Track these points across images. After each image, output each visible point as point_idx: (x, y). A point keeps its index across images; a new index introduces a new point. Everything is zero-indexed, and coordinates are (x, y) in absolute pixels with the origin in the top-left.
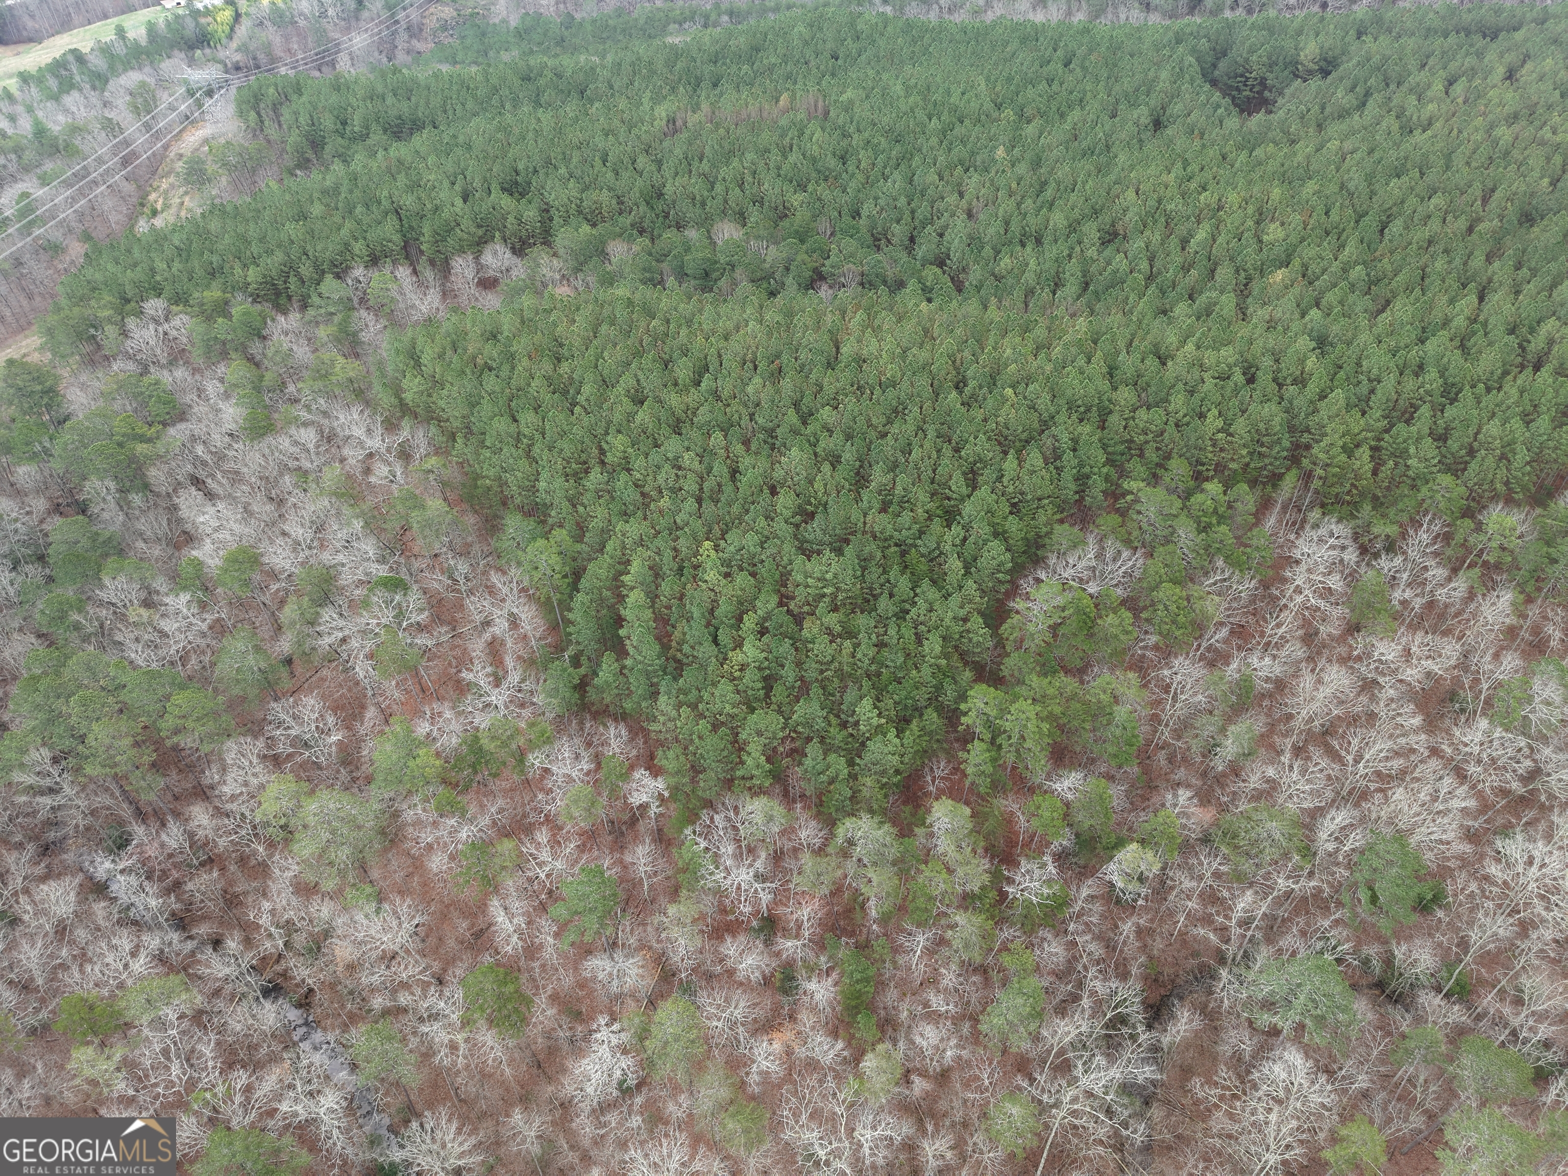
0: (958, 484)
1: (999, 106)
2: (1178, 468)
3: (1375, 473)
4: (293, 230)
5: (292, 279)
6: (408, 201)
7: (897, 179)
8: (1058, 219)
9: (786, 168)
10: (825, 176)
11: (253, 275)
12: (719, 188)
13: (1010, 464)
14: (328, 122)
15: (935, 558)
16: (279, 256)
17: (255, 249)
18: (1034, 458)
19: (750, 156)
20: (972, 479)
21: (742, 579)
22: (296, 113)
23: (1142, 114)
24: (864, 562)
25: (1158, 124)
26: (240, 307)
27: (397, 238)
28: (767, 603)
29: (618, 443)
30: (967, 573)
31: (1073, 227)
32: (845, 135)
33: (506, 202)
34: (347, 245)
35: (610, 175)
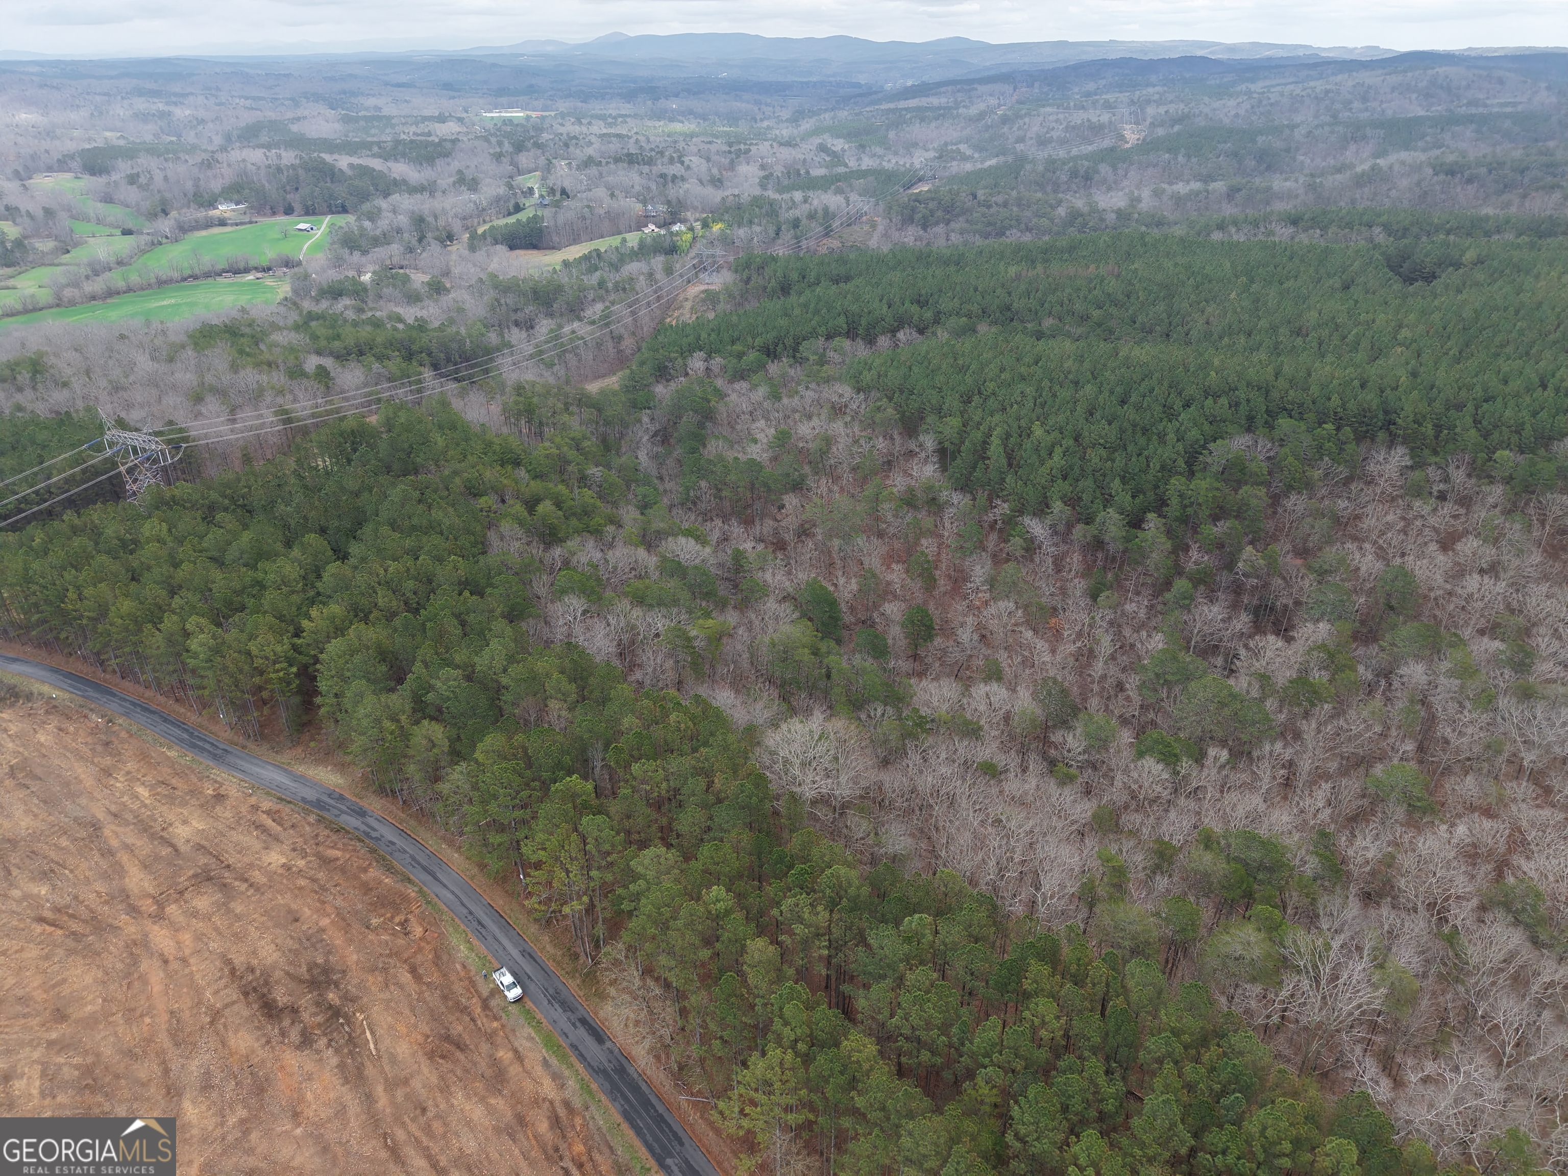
0: (1178, 405)
1: (1237, 277)
2: (1311, 416)
3: (1437, 437)
4: (783, 322)
5: (781, 346)
6: (854, 308)
7: (1161, 307)
8: (1263, 323)
9: (1090, 297)
10: (1115, 303)
11: (759, 341)
12: (1046, 305)
13: (1210, 401)
14: (795, 276)
15: (1162, 437)
16: (774, 334)
17: (760, 329)
18: (1224, 401)
19: (1068, 290)
20: (1187, 405)
21: (1056, 434)
22: (775, 271)
23: (1336, 282)
24: (1122, 431)
25: (1346, 287)
26: (752, 356)
27: (845, 326)
28: (1069, 442)
29: (991, 385)
30: (1178, 440)
31: (1274, 329)
32: (1130, 283)
33: (915, 308)
34: (814, 329)
35: (979, 298)
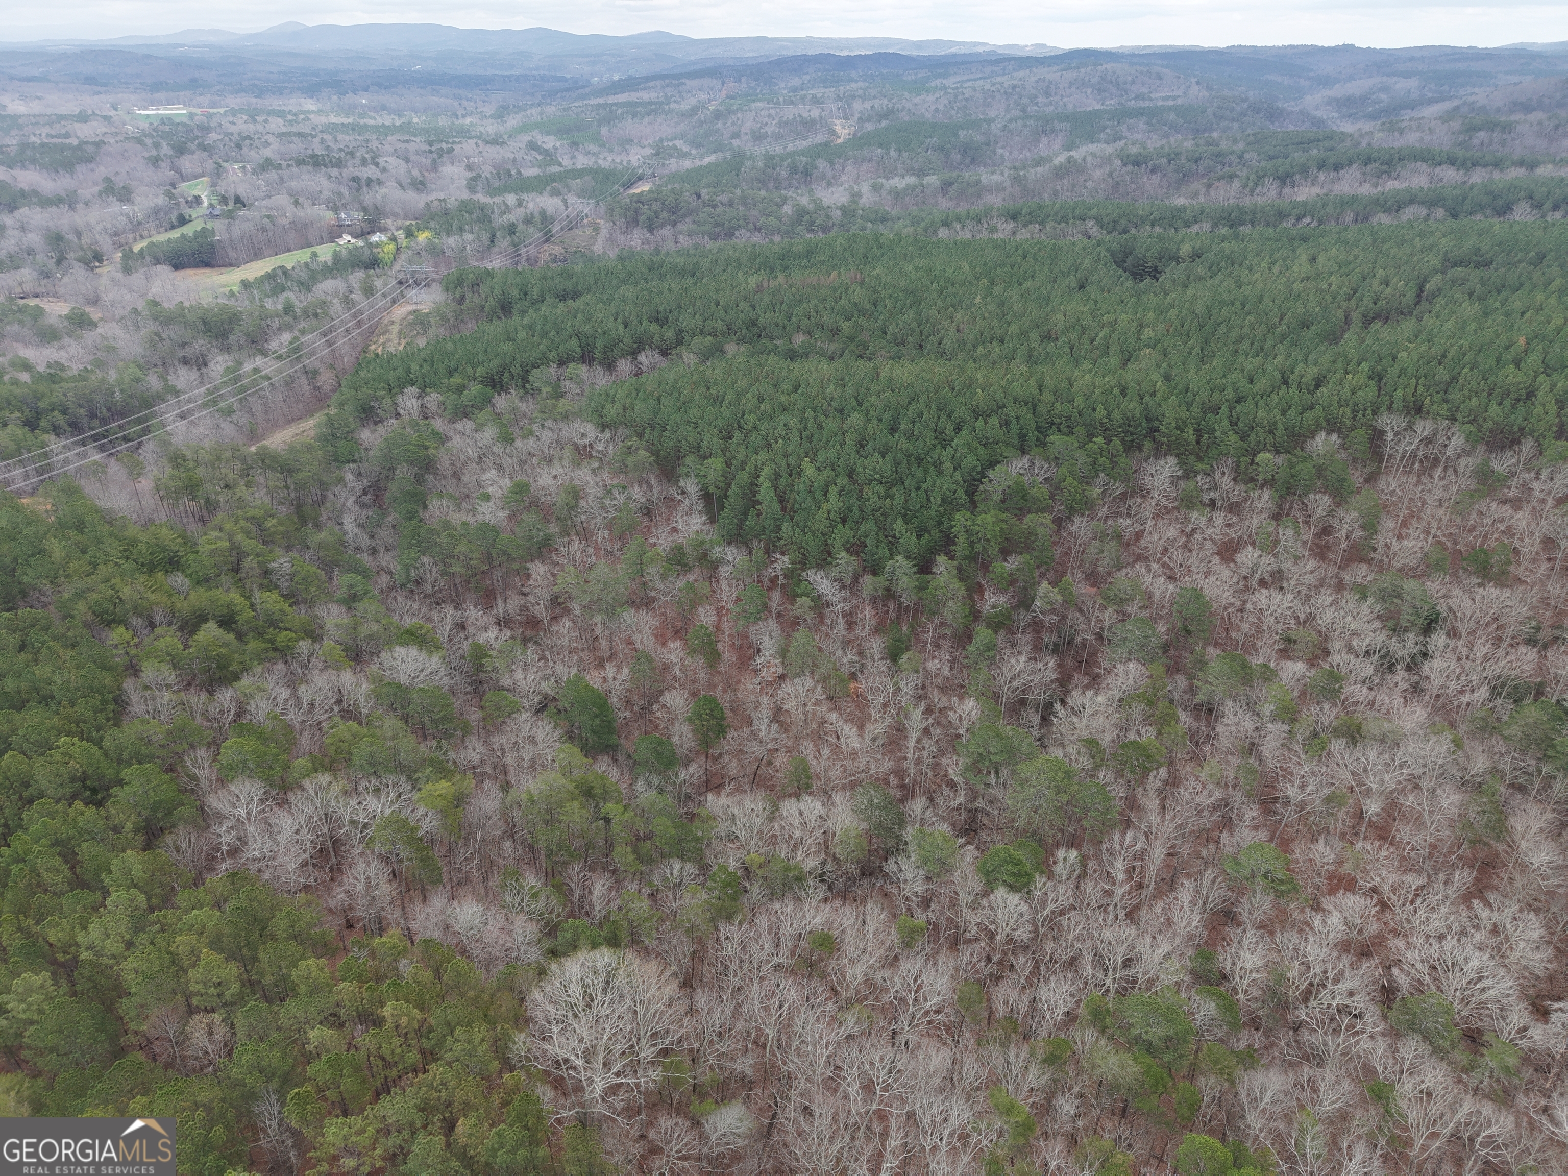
0: (949, 429)
1: (978, 279)
2: (1080, 430)
3: (1198, 442)
4: (507, 347)
5: (507, 375)
6: (587, 328)
7: (910, 315)
8: (1013, 329)
9: (837, 307)
10: (863, 313)
11: (480, 371)
12: (794, 319)
13: (980, 423)
14: (515, 293)
15: (938, 465)
16: (497, 362)
17: (481, 357)
18: (994, 420)
19: (814, 302)
20: (958, 429)
21: (828, 472)
22: (492, 288)
23: (1071, 280)
24: (898, 464)
25: (1082, 287)
26: (475, 389)
27: (578, 349)
28: (842, 481)
29: (751, 418)
30: (955, 469)
31: (1024, 334)
32: (875, 291)
33: (654, 328)
34: (544, 354)
35: (722, 313)
